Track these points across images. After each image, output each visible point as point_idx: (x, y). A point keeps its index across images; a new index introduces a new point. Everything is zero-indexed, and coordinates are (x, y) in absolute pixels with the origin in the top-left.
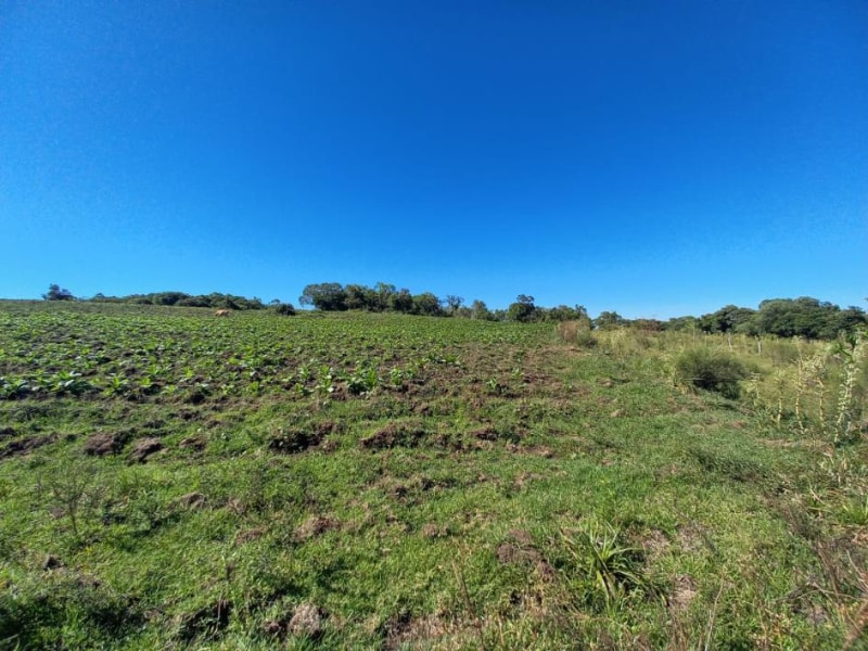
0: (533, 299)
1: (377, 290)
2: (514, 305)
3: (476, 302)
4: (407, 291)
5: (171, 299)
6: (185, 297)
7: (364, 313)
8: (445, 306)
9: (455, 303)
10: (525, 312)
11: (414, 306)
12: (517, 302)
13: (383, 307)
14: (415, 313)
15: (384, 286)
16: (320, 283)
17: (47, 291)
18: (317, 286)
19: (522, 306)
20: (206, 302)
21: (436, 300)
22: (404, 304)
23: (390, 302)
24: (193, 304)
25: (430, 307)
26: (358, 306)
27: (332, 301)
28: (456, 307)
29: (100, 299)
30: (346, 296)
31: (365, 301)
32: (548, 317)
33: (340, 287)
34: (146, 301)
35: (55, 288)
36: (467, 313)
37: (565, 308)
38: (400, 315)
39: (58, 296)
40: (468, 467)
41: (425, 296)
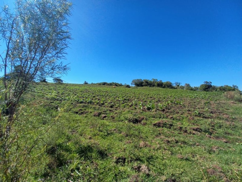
0: (211, 83)
1: (152, 81)
2: (202, 85)
3: (186, 84)
4: (161, 81)
5: (104, 84)
6: (107, 83)
7: (148, 87)
8: (174, 85)
9: (178, 84)
10: (208, 87)
11: (164, 85)
12: (204, 84)
13: (154, 86)
14: (164, 87)
15: (154, 80)
16: (136, 79)
17: (84, 82)
18: (135, 80)
19: (206, 85)
20: (111, 84)
21: (171, 83)
22: (160, 85)
23: (156, 84)
24: (108, 85)
25: (169, 86)
26: (146, 85)
27: (139, 84)
28: (178, 86)
29: (92, 84)
30: (143, 83)
31: (149, 84)
32: (218, 90)
33: (142, 80)
34: (100, 84)
35: (85, 82)
36: (182, 88)
37: (227, 86)
38: (159, 88)
39: (86, 83)
40: (190, 139)
41: (167, 82)
